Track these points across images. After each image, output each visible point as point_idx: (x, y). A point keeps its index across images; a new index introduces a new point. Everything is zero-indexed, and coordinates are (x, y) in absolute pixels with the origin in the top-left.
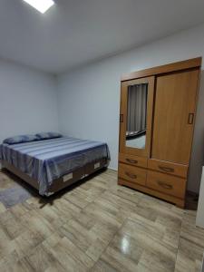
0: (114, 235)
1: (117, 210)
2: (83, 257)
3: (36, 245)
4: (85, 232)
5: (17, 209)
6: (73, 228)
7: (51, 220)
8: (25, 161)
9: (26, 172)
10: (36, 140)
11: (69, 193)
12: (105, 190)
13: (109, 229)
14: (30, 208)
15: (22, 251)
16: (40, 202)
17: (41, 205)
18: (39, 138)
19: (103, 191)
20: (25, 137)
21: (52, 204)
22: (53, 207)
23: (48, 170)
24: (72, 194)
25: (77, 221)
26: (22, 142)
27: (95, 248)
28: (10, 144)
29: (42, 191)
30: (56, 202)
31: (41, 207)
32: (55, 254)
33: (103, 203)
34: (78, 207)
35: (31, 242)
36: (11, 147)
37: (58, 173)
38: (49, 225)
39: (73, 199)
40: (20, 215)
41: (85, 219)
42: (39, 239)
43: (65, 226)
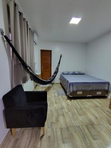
0: (90, 125)
1: (99, 118)
2: (73, 121)
3: (61, 109)
4: (78, 116)
5: (60, 97)
6: (74, 112)
7: (68, 105)
8: (65, 81)
9: (65, 85)
10: (72, 74)
11: (79, 100)
12: (98, 107)
13: (89, 121)
14: (63, 98)
15: (57, 108)
16: (67, 98)
17: (67, 99)
18: (74, 74)
19: (97, 106)
20: (69, 72)
21: (71, 100)
22: (71, 102)
23: (71, 87)
24: (80, 101)
25: (77, 110)
26: (67, 74)
27: (79, 122)
28: (64, 74)
29: (68, 94)
30: (73, 100)
31: (67, 100)
32: (65, 114)
33: (93, 111)
34: (80, 106)
35: (60, 107)
36: (63, 75)
37: (75, 89)
38: (67, 106)
39: (80, 103)
40: (60, 99)
41: (80, 112)
42: (62, 108)
43: (72, 109)
